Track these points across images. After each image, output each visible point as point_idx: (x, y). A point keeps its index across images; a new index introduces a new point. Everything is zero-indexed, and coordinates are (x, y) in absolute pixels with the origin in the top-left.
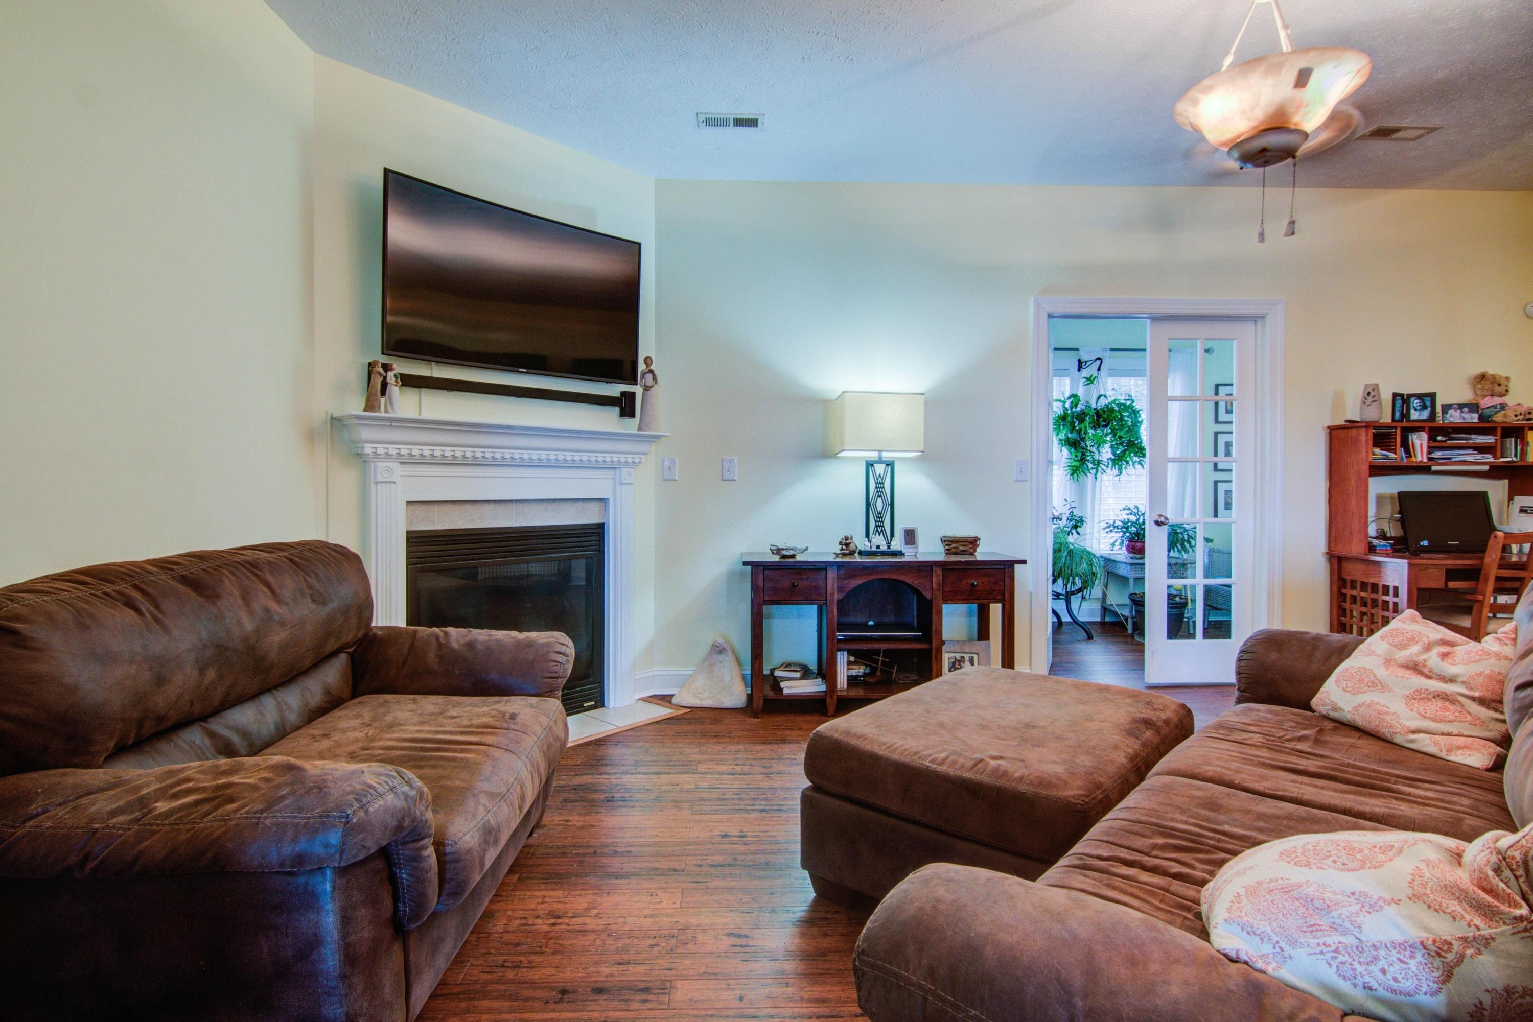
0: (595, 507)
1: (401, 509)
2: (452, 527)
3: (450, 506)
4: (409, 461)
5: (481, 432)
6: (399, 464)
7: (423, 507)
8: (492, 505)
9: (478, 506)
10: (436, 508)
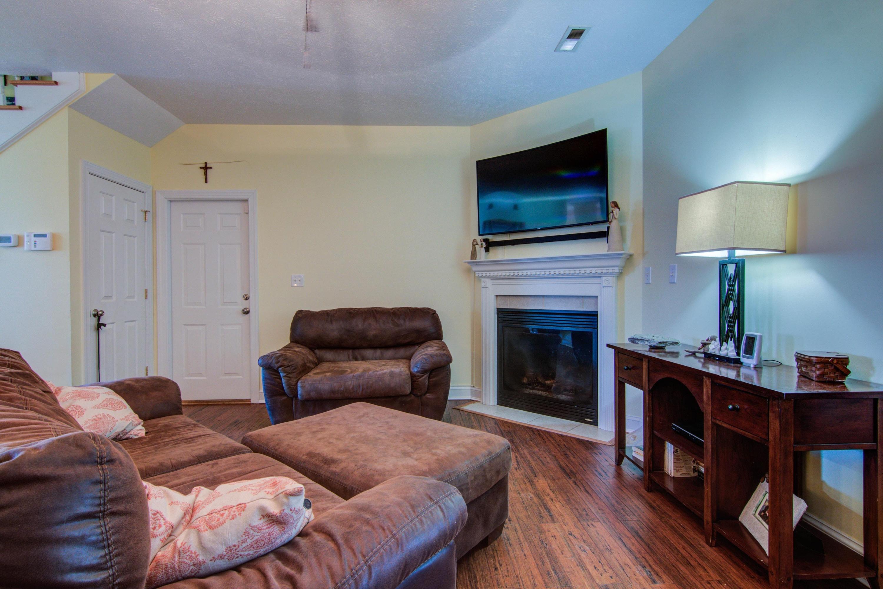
0: (593, 301)
1: (493, 298)
2: (515, 308)
3: (514, 298)
4: (494, 278)
5: (527, 262)
6: (490, 280)
7: (504, 298)
8: (533, 299)
9: (526, 298)
10: (509, 298)
